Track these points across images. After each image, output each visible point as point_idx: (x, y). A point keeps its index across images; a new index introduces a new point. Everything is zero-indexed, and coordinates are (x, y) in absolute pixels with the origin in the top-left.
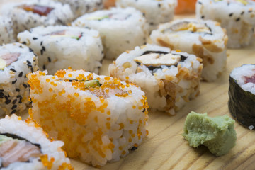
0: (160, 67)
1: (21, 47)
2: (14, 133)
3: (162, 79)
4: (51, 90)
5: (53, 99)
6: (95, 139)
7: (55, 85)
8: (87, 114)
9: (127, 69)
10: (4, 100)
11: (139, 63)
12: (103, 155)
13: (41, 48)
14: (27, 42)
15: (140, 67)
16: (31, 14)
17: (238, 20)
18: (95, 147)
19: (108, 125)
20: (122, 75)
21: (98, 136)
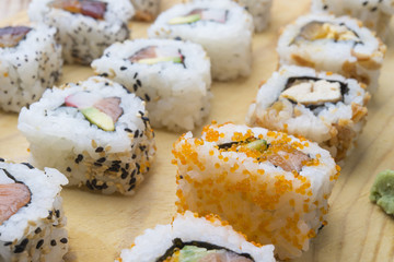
0: (323, 105)
1: (107, 84)
2: (203, 240)
3: (333, 125)
4: (217, 165)
5: (221, 178)
6: (288, 227)
7: (226, 159)
8: (278, 196)
9: (281, 113)
10: (120, 174)
11: (293, 102)
12: (300, 247)
13: (134, 82)
14: (109, 73)
15: (297, 108)
16: (81, 18)
17: (374, 9)
18: (287, 237)
19: (306, 209)
20: (277, 122)
21: (292, 223)
